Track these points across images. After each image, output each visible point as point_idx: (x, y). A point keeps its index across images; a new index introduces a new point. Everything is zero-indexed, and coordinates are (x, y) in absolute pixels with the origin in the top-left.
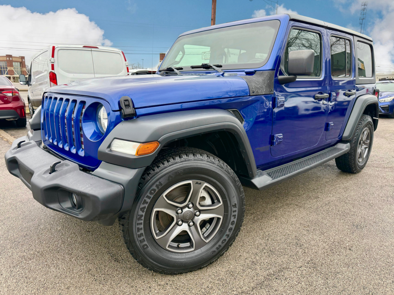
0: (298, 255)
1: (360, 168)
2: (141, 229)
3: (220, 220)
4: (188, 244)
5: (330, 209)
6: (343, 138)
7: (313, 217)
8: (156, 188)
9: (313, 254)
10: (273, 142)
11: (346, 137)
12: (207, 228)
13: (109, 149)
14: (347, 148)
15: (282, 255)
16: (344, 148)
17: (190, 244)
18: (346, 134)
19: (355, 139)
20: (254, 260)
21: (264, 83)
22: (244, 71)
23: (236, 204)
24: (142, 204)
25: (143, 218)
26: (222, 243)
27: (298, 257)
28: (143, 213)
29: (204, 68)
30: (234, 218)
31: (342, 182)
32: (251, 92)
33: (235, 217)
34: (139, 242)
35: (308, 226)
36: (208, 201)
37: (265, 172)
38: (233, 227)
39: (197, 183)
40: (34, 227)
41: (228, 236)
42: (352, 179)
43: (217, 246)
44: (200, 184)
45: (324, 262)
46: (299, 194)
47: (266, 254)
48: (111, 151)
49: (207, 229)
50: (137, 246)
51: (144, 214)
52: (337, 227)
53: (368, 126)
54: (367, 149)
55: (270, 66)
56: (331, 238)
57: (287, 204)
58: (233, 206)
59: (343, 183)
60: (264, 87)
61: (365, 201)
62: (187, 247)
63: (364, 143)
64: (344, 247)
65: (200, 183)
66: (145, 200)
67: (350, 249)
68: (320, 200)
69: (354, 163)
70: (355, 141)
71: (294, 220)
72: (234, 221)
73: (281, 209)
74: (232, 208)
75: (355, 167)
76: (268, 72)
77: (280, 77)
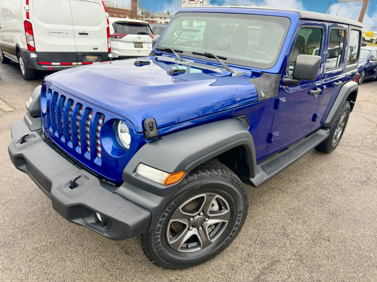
0: (286, 247)
1: (332, 148)
2: (159, 238)
3: (226, 224)
4: (195, 244)
5: (309, 195)
6: (324, 124)
7: (295, 204)
8: (174, 204)
9: (298, 245)
10: (271, 140)
11: (327, 124)
13: (135, 174)
14: (327, 135)
15: (273, 247)
17: (197, 244)
18: (328, 121)
19: (335, 124)
20: (250, 252)
21: (271, 87)
22: (251, 70)
23: (241, 211)
24: (161, 218)
25: (161, 229)
26: (226, 242)
27: (286, 249)
28: (161, 225)
30: (238, 222)
31: (317, 163)
32: (259, 97)
33: (239, 221)
34: (156, 249)
35: (292, 214)
36: (216, 207)
37: (260, 166)
38: (237, 229)
39: (210, 195)
41: (231, 236)
42: (326, 160)
43: (221, 245)
44: (212, 196)
45: (308, 254)
46: (281, 177)
47: (259, 245)
48: (137, 175)
49: (213, 230)
50: (153, 252)
51: (162, 226)
52: (316, 215)
53: (346, 111)
54: (341, 131)
55: (277, 69)
56: (312, 228)
57: (272, 189)
58: (239, 212)
59: (318, 165)
60: (270, 91)
61: (338, 186)
62: (195, 246)
63: (340, 126)
64: (324, 238)
66: (164, 215)
67: (328, 240)
68: (300, 184)
69: (330, 142)
70: (334, 127)
71: (279, 206)
72: (238, 225)
73: (267, 194)
74: (238, 213)
75: (330, 146)
76: (275, 76)
77: (285, 79)
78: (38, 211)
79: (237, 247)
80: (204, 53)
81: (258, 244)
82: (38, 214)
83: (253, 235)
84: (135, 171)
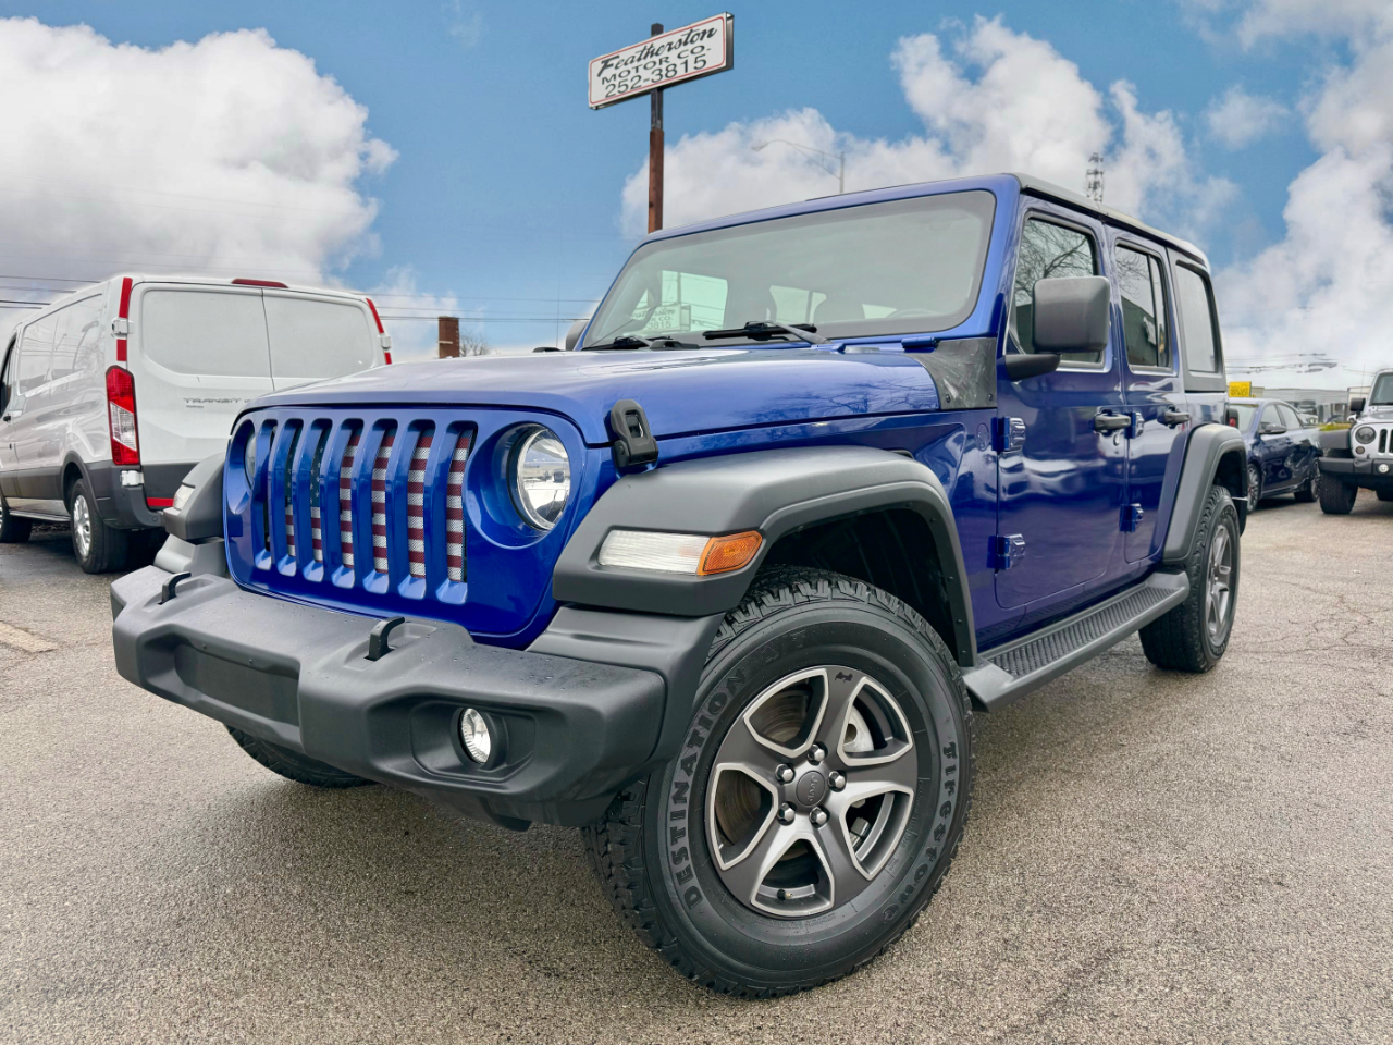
0: (1135, 911)
1: (1215, 654)
2: (682, 833)
3: (908, 801)
4: (808, 890)
5: (1172, 777)
6: (1165, 555)
7: (1130, 800)
8: (726, 691)
9: (1177, 903)
10: (1004, 559)
11: (1174, 554)
12: (862, 834)
13: (595, 564)
14: (1183, 588)
15: (1086, 916)
16: (1174, 586)
17: (816, 889)
18: (1174, 542)
19: (1199, 559)
20: (1007, 936)
21: (974, 375)
22: (899, 341)
23: (953, 745)
24: (688, 745)
25: (687, 794)
26: (917, 877)
27: (1136, 918)
28: (689, 775)
29: (750, 336)
30: (949, 793)
31: (1173, 699)
32: (943, 400)
33: (952, 790)
34: (676, 879)
35: (1128, 827)
36: (864, 741)
37: (984, 656)
38: (948, 822)
39: (840, 676)
40: (196, 891)
41: (932, 852)
42: (1199, 689)
43: (902, 887)
44: (849, 678)
45: (1219, 924)
46: (1060, 740)
47: (1036, 915)
48: (600, 567)
49: (863, 839)
50: (666, 894)
51: (690, 781)
52: (1215, 825)
53: (1225, 520)
54: (1226, 594)
55: (981, 324)
56: (1211, 857)
57: (1035, 771)
58: (946, 751)
59: (1177, 702)
60: (973, 385)
61: (1264, 748)
62: (807, 898)
63: (1217, 574)
64: (1261, 879)
65: (847, 674)
66: (696, 733)
67: (1279, 883)
68: (1130, 754)
69: (1200, 636)
70: (1199, 568)
71: (1077, 813)
72: (948, 804)
73: (1024, 786)
74: (944, 757)
75: (1202, 650)
76: (980, 341)
77: (1010, 358)
78: (192, 889)
79: (958, 927)
80: (743, 326)
81: (1030, 914)
82: (196, 897)
83: (1007, 890)
84: (596, 555)
